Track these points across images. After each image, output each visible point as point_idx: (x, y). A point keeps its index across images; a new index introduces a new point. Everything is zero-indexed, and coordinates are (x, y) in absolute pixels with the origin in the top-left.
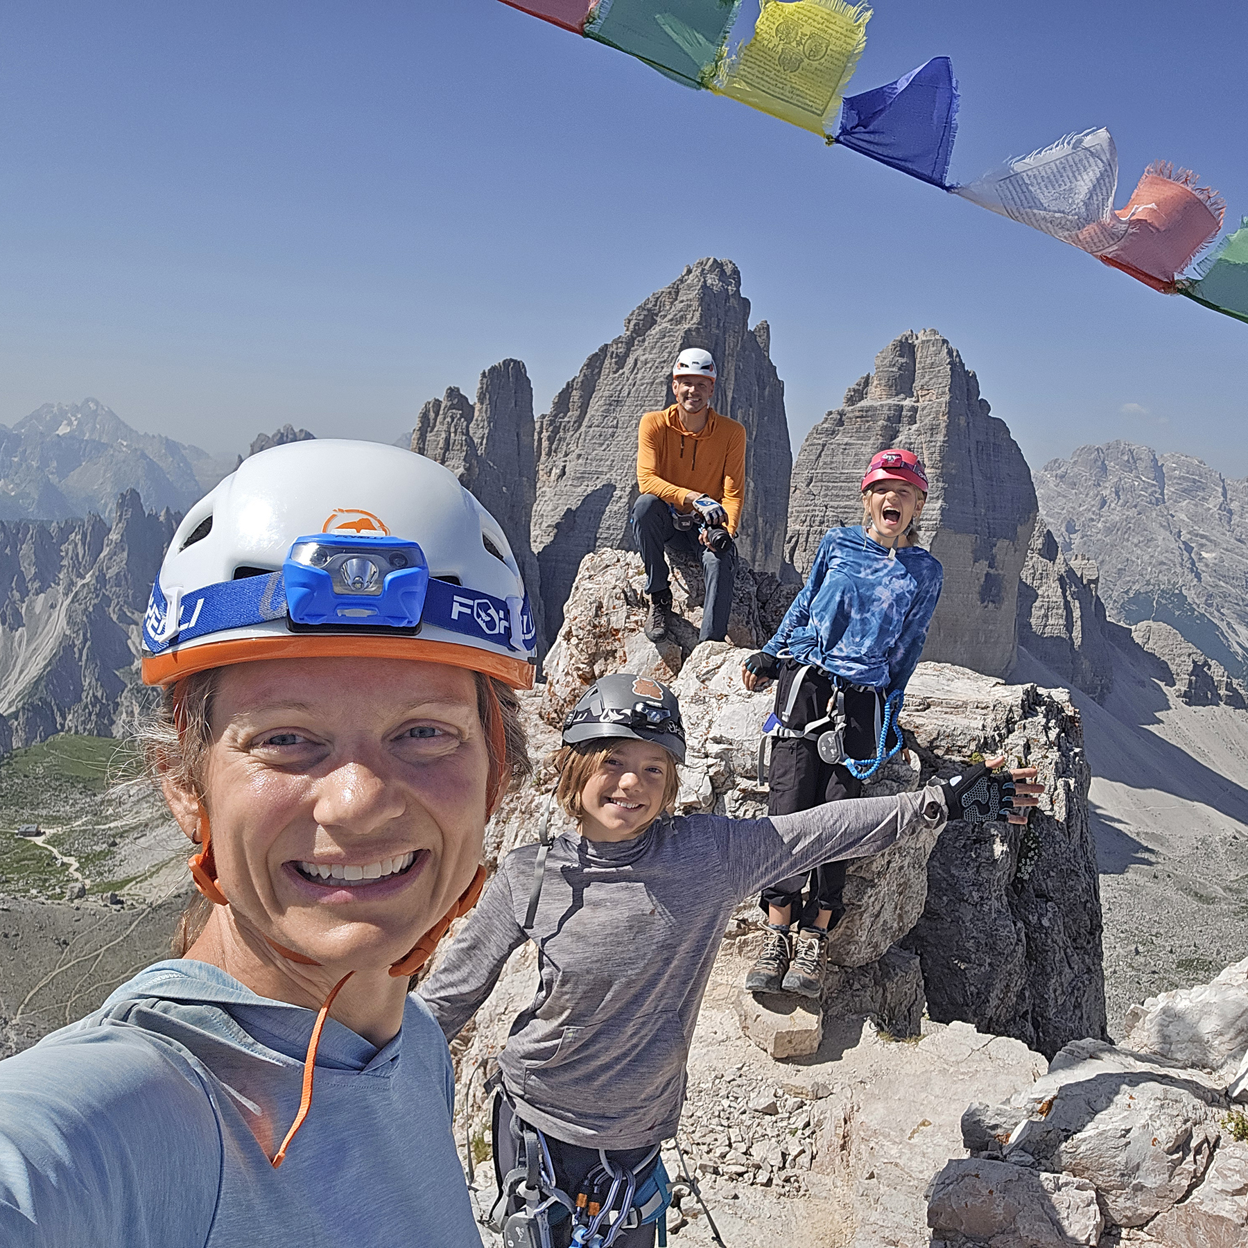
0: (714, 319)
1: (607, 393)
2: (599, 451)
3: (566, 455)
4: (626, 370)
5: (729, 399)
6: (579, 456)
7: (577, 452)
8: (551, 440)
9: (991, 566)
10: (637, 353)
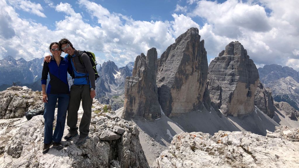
0: (193, 39)
1: (172, 54)
2: (170, 66)
3: (163, 66)
4: (175, 50)
5: (196, 55)
6: (166, 67)
7: (165, 65)
8: (160, 63)
9: (249, 89)
10: (178, 46)
